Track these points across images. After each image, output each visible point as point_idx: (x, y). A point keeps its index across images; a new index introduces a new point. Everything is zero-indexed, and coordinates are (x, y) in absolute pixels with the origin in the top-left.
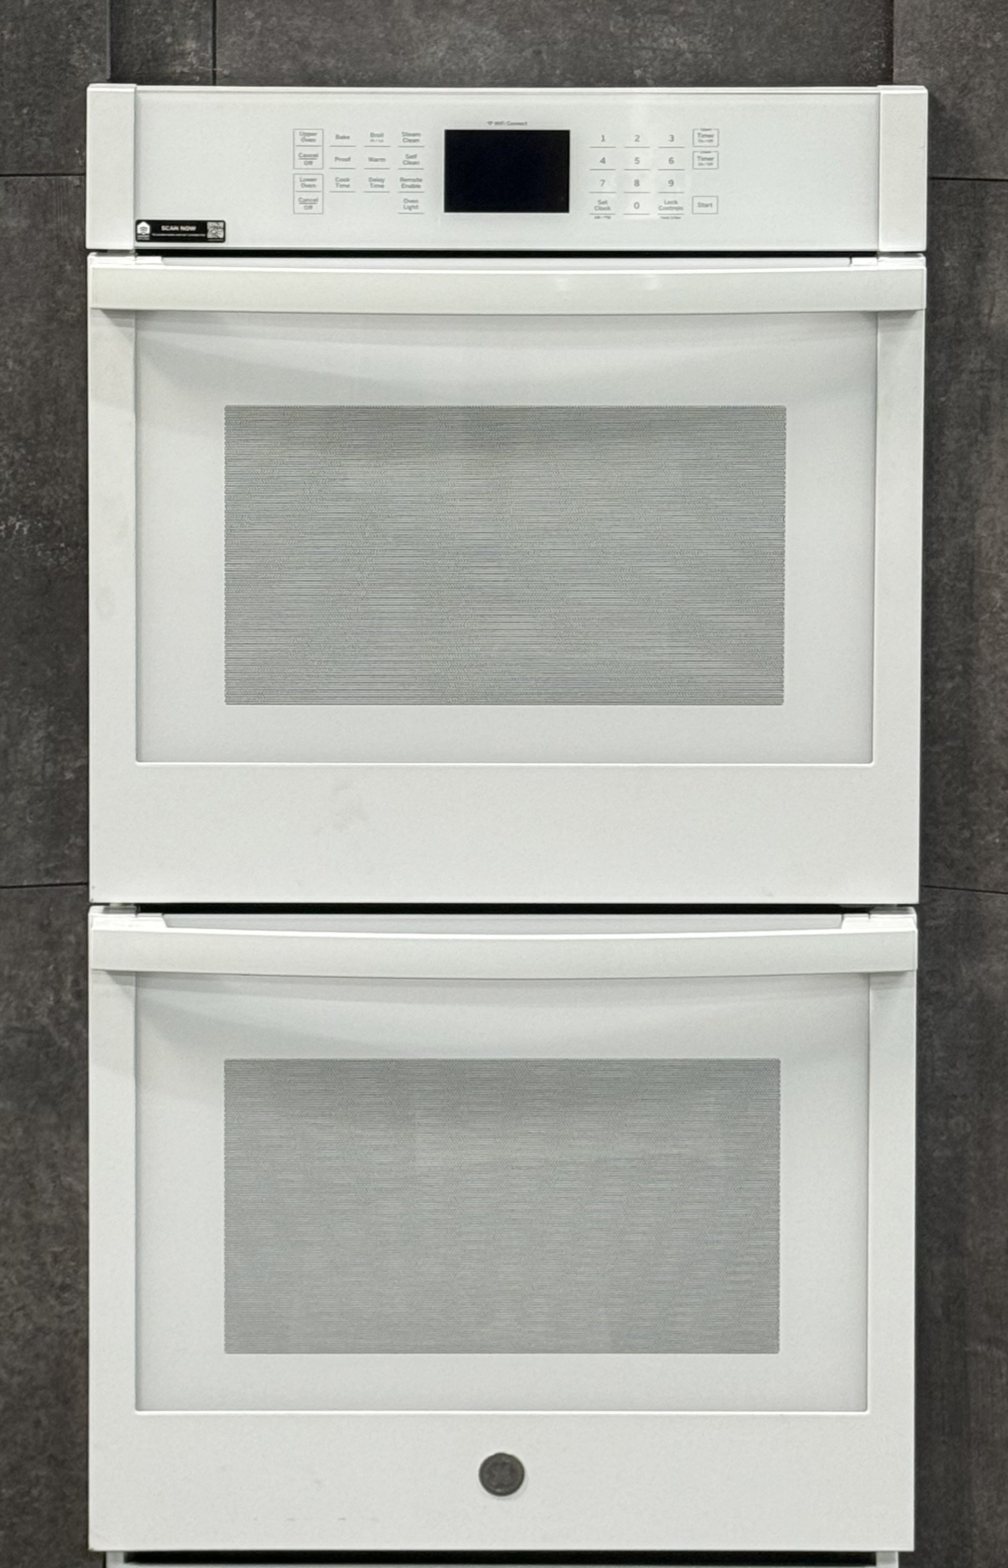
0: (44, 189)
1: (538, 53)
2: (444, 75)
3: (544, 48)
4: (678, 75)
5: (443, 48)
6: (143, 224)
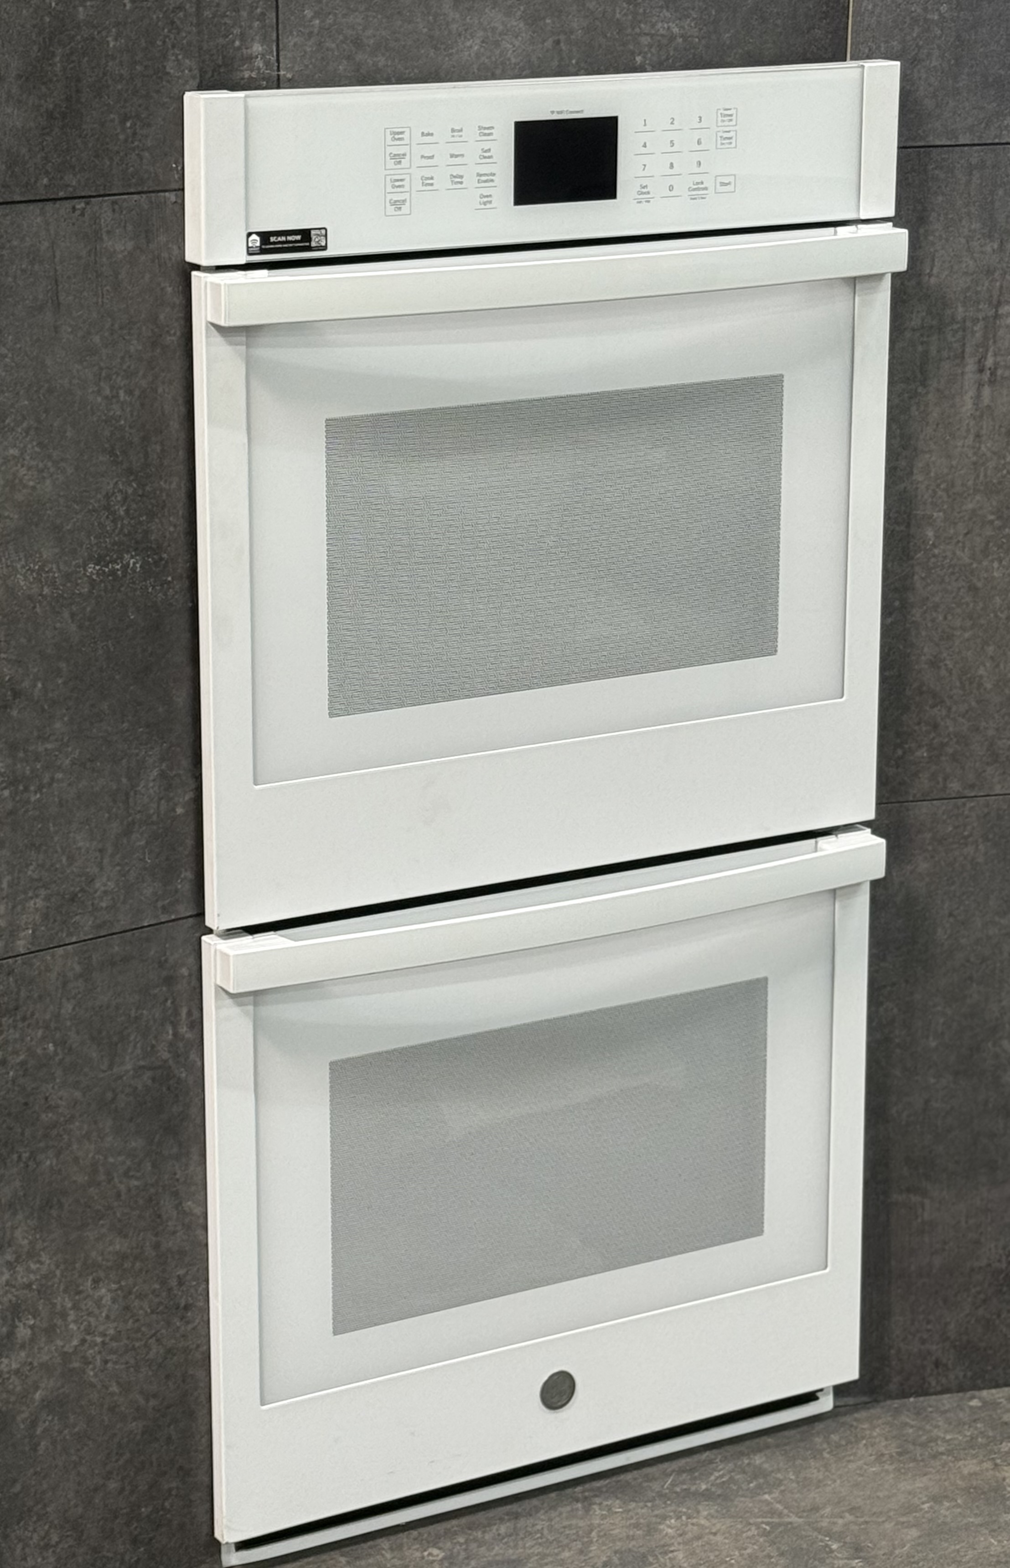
0: (146, 207)
1: (558, 42)
2: (479, 69)
3: (562, 37)
4: (670, 61)
5: (479, 41)
6: (254, 237)
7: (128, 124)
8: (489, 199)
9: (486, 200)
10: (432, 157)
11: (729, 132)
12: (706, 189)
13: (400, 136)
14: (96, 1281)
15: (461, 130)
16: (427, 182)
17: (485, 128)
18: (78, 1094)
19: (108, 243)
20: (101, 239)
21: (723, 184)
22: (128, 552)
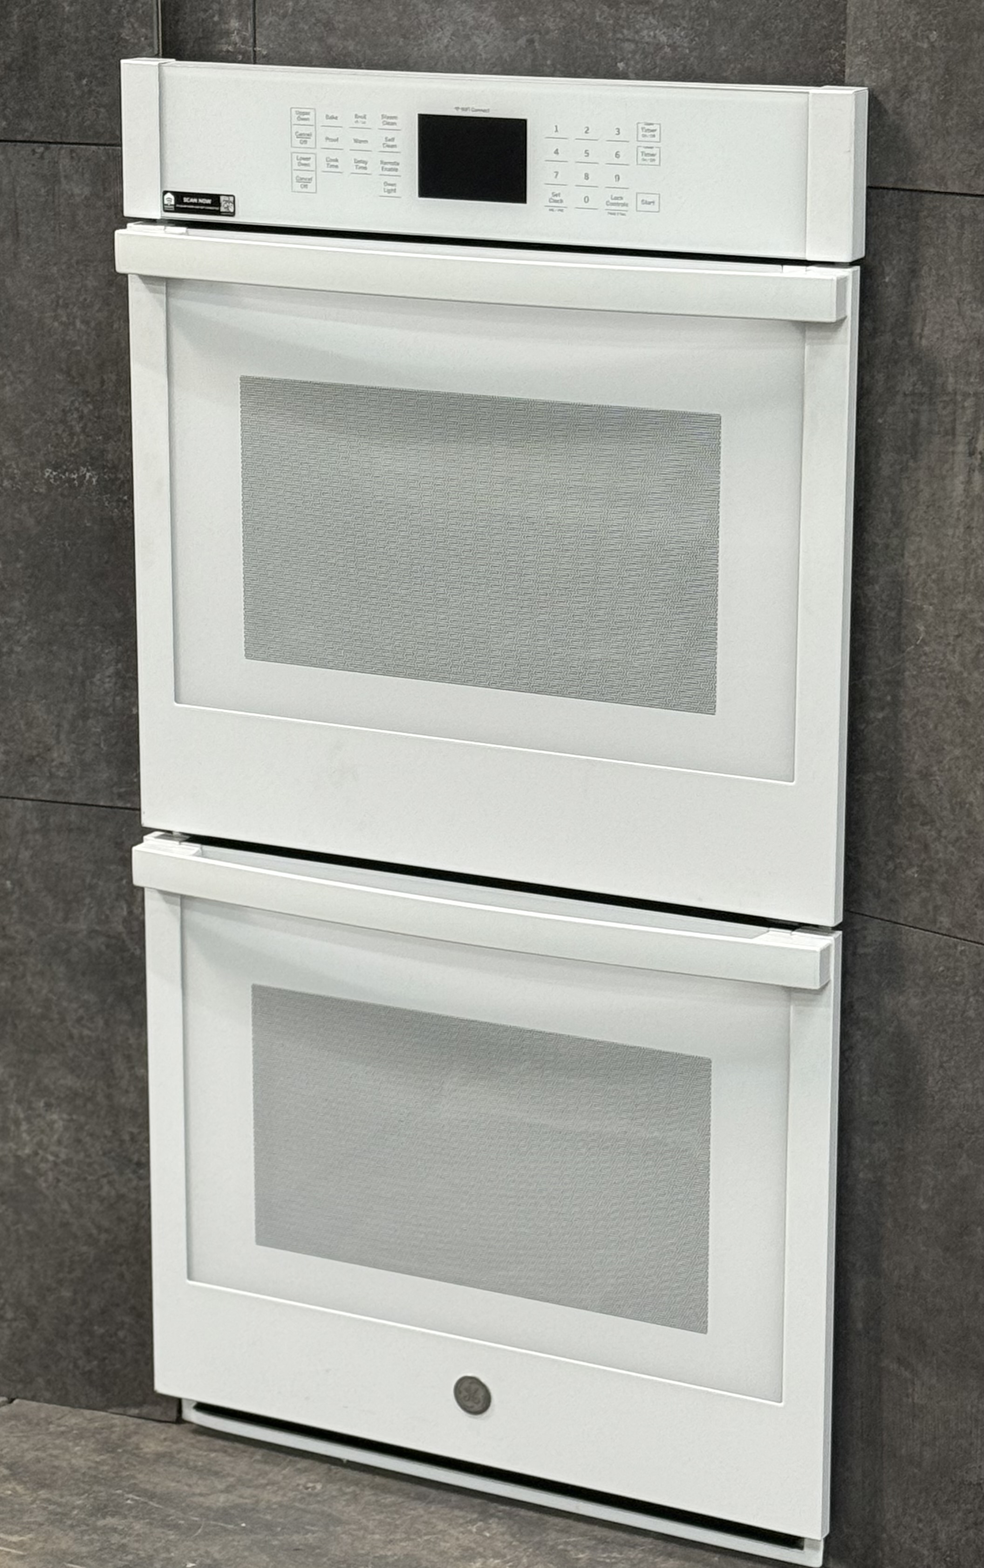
0: (103, 158)
2: (449, 61)
4: (658, 69)
5: (448, 34)
6: (169, 195)
7: (84, 82)
8: (393, 188)
9: (391, 189)
10: (337, 140)
11: (651, 148)
12: (624, 205)
13: (306, 117)
14: (48, 1106)
15: (364, 117)
16: (333, 163)
17: (388, 118)
18: (32, 934)
19: (64, 185)
20: (60, 182)
21: (644, 202)
22: (84, 466)
